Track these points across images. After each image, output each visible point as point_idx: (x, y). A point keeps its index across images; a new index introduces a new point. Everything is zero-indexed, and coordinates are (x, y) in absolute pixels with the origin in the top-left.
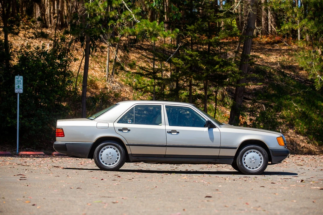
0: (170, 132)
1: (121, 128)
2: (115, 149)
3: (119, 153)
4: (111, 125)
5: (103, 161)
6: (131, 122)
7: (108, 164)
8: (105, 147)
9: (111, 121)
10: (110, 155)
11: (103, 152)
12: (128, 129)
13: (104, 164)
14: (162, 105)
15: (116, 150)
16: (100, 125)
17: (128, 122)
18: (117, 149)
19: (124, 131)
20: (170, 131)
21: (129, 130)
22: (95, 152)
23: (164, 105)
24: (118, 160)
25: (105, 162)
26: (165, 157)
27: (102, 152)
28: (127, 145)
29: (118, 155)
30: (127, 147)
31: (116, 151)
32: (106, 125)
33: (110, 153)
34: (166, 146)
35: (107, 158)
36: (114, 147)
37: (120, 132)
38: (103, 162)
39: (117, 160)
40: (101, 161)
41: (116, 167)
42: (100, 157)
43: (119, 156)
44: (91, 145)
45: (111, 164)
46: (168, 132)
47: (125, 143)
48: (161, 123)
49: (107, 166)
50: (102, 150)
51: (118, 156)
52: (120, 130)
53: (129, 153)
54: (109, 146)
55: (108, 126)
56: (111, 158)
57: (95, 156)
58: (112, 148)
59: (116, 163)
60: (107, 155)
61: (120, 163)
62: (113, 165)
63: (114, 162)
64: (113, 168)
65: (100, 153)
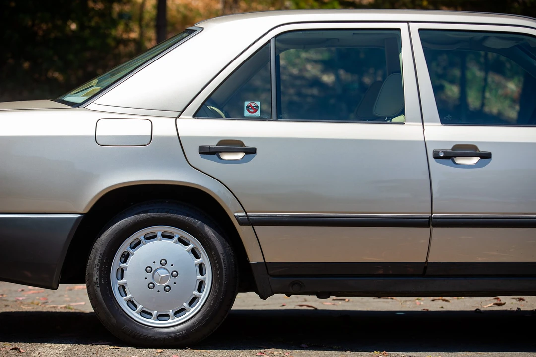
0: (449, 155)
1: (214, 144)
2: (186, 244)
3: (205, 259)
4: (164, 127)
6: (258, 113)
7: (155, 313)
8: (140, 235)
9: (162, 111)
10: (162, 273)
11: (131, 259)
12: (248, 145)
13: (135, 315)
14: (403, 27)
15: (191, 246)
16: (111, 129)
17: (246, 113)
18: (194, 243)
19: (226, 156)
20: (449, 148)
21: (251, 152)
22: (92, 257)
23: (415, 27)
24: (204, 296)
25: (140, 307)
26: (424, 275)
27: (125, 257)
28: (243, 221)
29: (201, 268)
30: (244, 232)
31: (193, 251)
32: (140, 129)
33: (163, 263)
34: (429, 223)
35: (151, 286)
36: (178, 232)
37: (208, 163)
38: (132, 304)
39: (196, 293)
40: (122, 301)
41: (191, 327)
42: (115, 284)
43: (208, 278)
44: (70, 227)
45: (167, 315)
46: (436, 156)
47: (235, 213)
48: (403, 112)
49: (152, 322)
50: (125, 247)
51: (200, 277)
52: (205, 151)
53: (254, 257)
54: (159, 229)
55: (150, 134)
56: (167, 287)
57: (91, 276)
58: (170, 237)
59: (193, 311)
60: (149, 270)
61: (211, 307)
62: (177, 319)
63: (184, 304)
64: (178, 331)
65: (116, 263)
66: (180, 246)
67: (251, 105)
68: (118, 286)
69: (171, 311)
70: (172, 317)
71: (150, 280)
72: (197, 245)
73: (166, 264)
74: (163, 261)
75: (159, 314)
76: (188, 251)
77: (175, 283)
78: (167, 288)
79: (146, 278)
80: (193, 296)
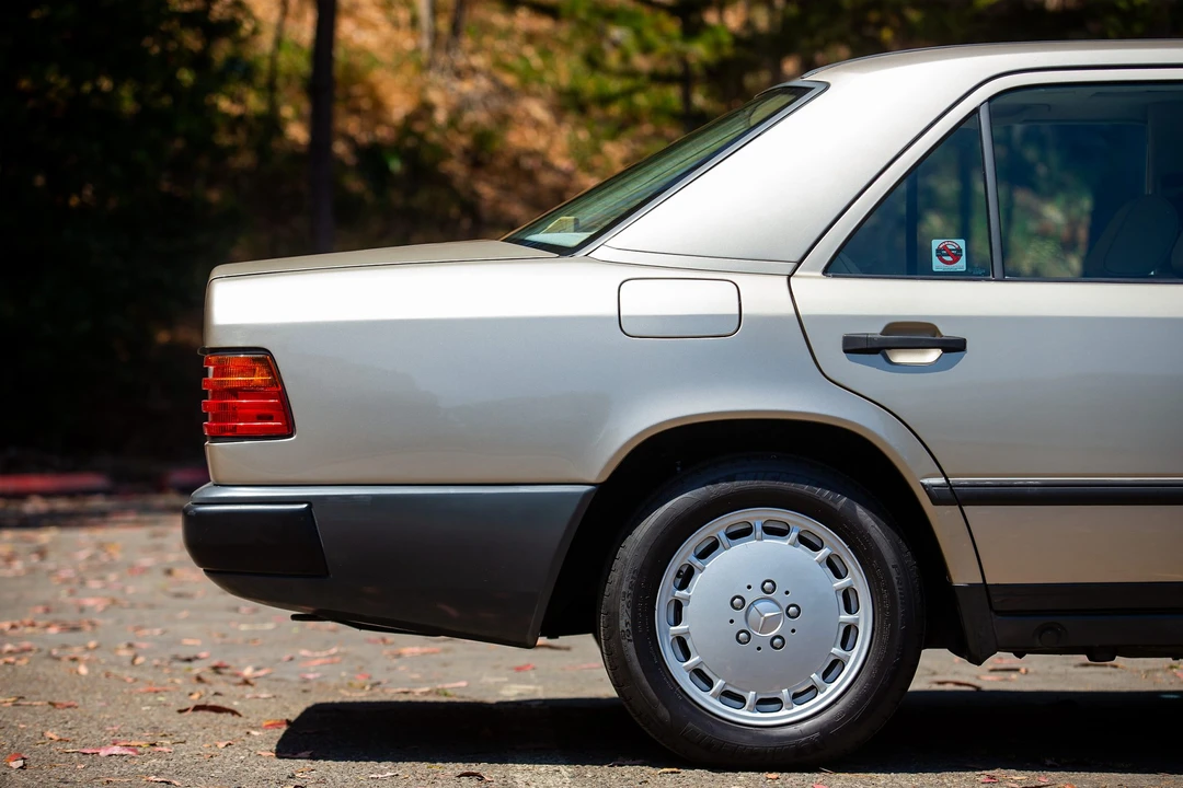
1: (875, 330)
2: (815, 548)
3: (856, 578)
4: (765, 296)
5: (699, 674)
6: (961, 265)
7: (750, 696)
8: (717, 527)
9: (757, 261)
10: (767, 610)
11: (697, 580)
12: (947, 332)
13: (708, 700)
15: (825, 551)
16: (654, 300)
17: (937, 265)
18: (833, 544)
19: (902, 357)
21: (955, 347)
22: (614, 576)
24: (855, 658)
25: (718, 684)
27: (685, 578)
28: (941, 497)
29: (848, 598)
30: (942, 519)
31: (830, 562)
32: (709, 299)
33: (768, 587)
35: (743, 637)
36: (798, 522)
37: (863, 373)
38: (701, 676)
39: (837, 651)
40: (680, 671)
41: (831, 724)
42: (666, 633)
43: (864, 618)
44: (571, 509)
45: (777, 701)
47: (924, 478)
49: (745, 715)
50: (685, 555)
51: (845, 617)
52: (857, 347)
53: (962, 573)
54: (757, 516)
55: (737, 312)
56: (777, 641)
57: (614, 618)
58: (781, 532)
59: (832, 690)
60: (738, 603)
61: (872, 682)
62: (797, 708)
63: (814, 676)
64: (803, 734)
65: (667, 590)
66: (803, 550)
67: (945, 248)
68: (671, 638)
69: (785, 691)
70: (788, 704)
71: (740, 624)
72: (839, 548)
73: (773, 591)
74: (767, 584)
75: (759, 697)
76: (820, 563)
77: (793, 631)
78: (778, 643)
79: (732, 621)
80: (832, 658)
